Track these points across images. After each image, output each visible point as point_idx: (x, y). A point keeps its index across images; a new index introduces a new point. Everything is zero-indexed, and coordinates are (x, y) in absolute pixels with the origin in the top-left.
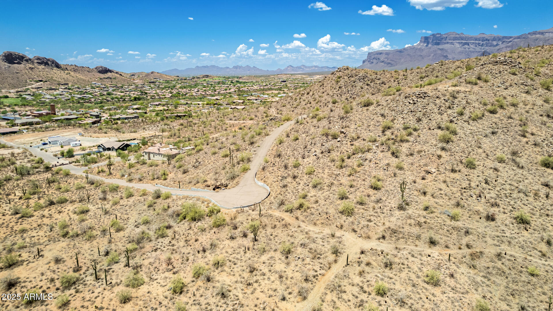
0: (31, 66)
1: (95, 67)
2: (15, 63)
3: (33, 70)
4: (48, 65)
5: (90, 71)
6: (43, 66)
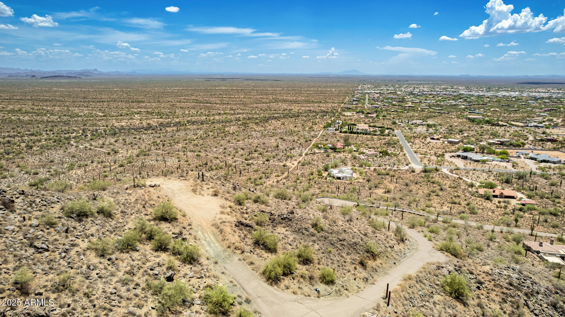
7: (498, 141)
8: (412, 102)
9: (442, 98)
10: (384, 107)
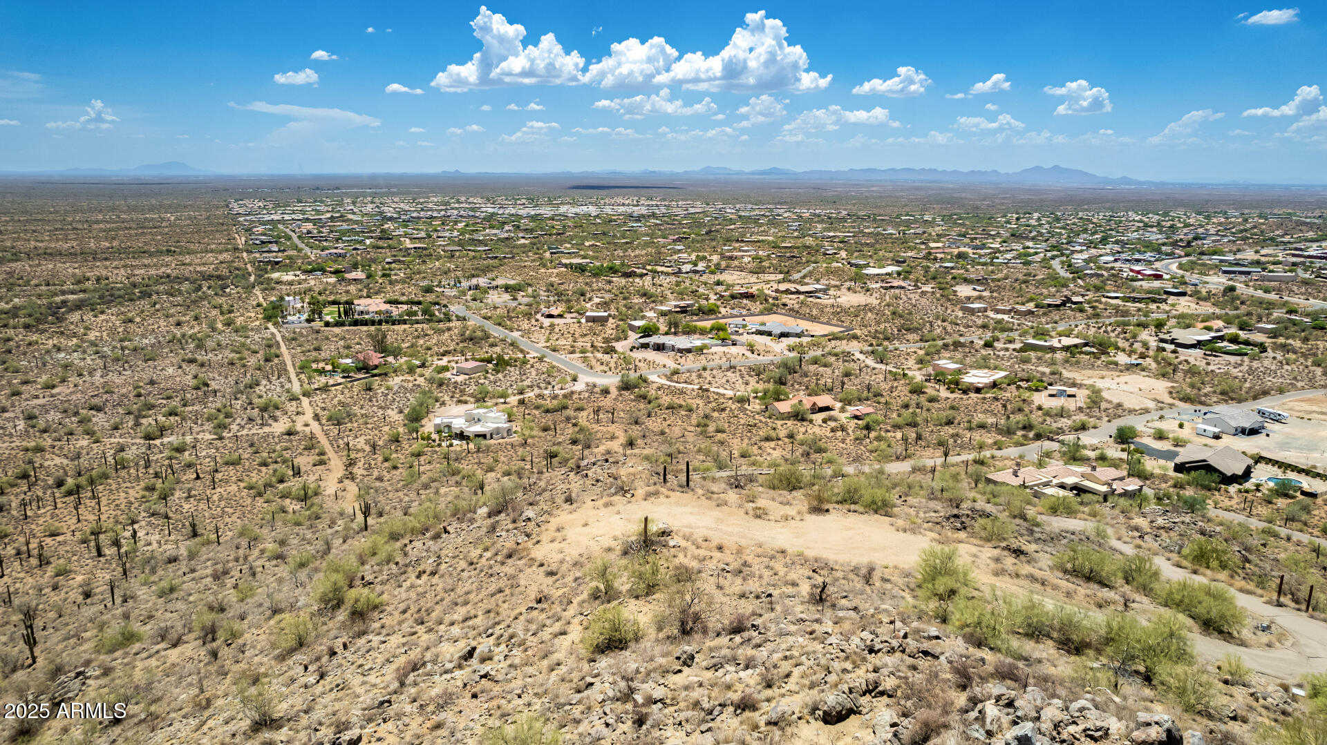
7: (676, 306)
8: (411, 239)
9: (467, 226)
10: (357, 254)
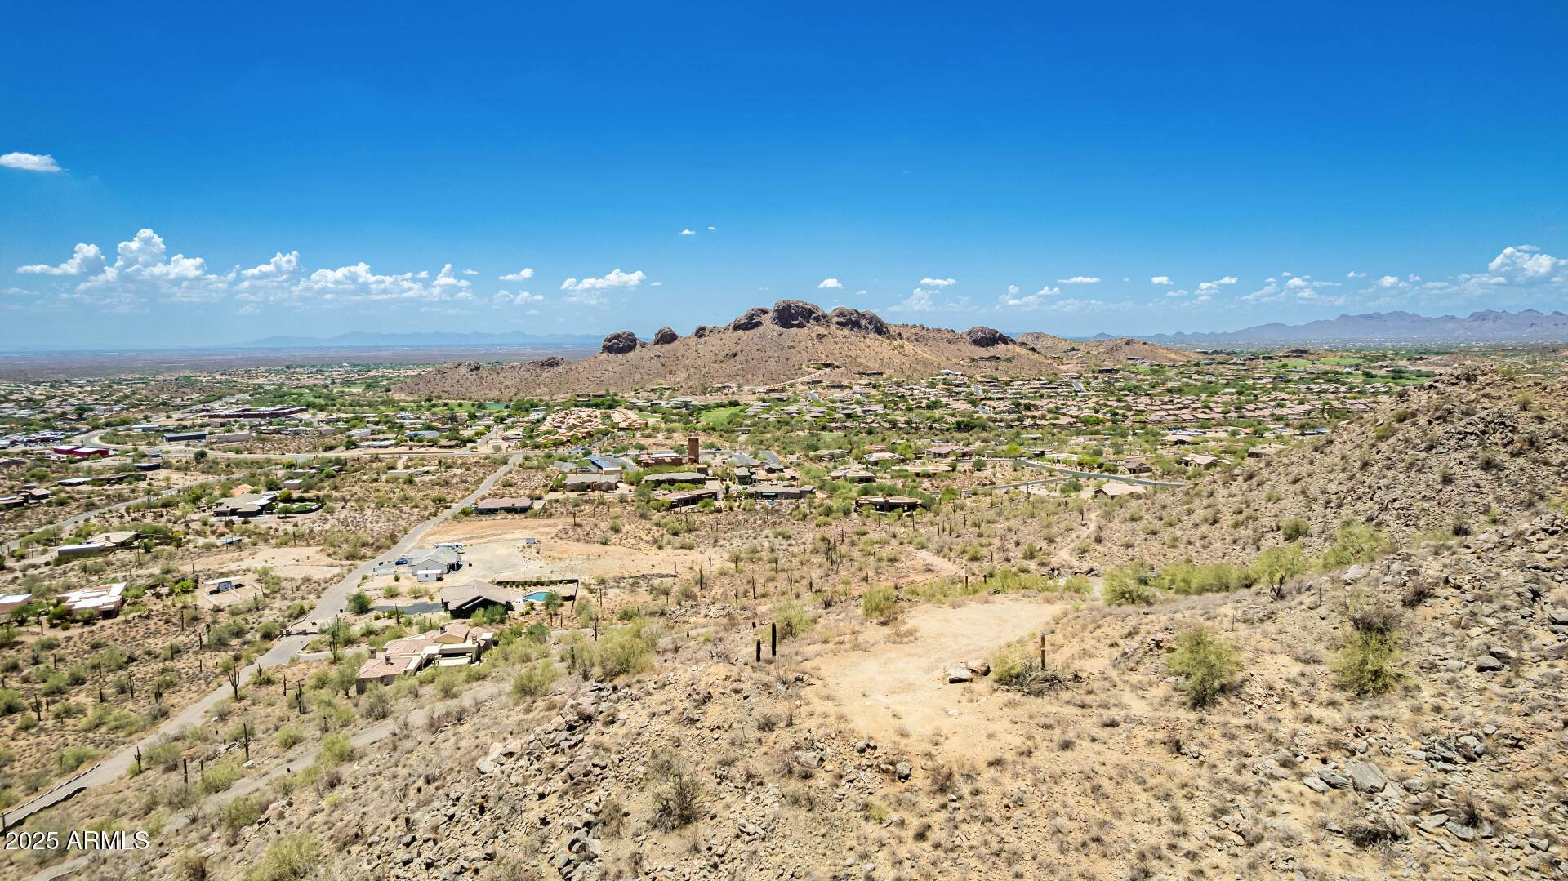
0: (822, 331)
1: (967, 330)
2: (793, 326)
3: (824, 340)
4: (860, 327)
5: (952, 338)
6: (846, 331)
